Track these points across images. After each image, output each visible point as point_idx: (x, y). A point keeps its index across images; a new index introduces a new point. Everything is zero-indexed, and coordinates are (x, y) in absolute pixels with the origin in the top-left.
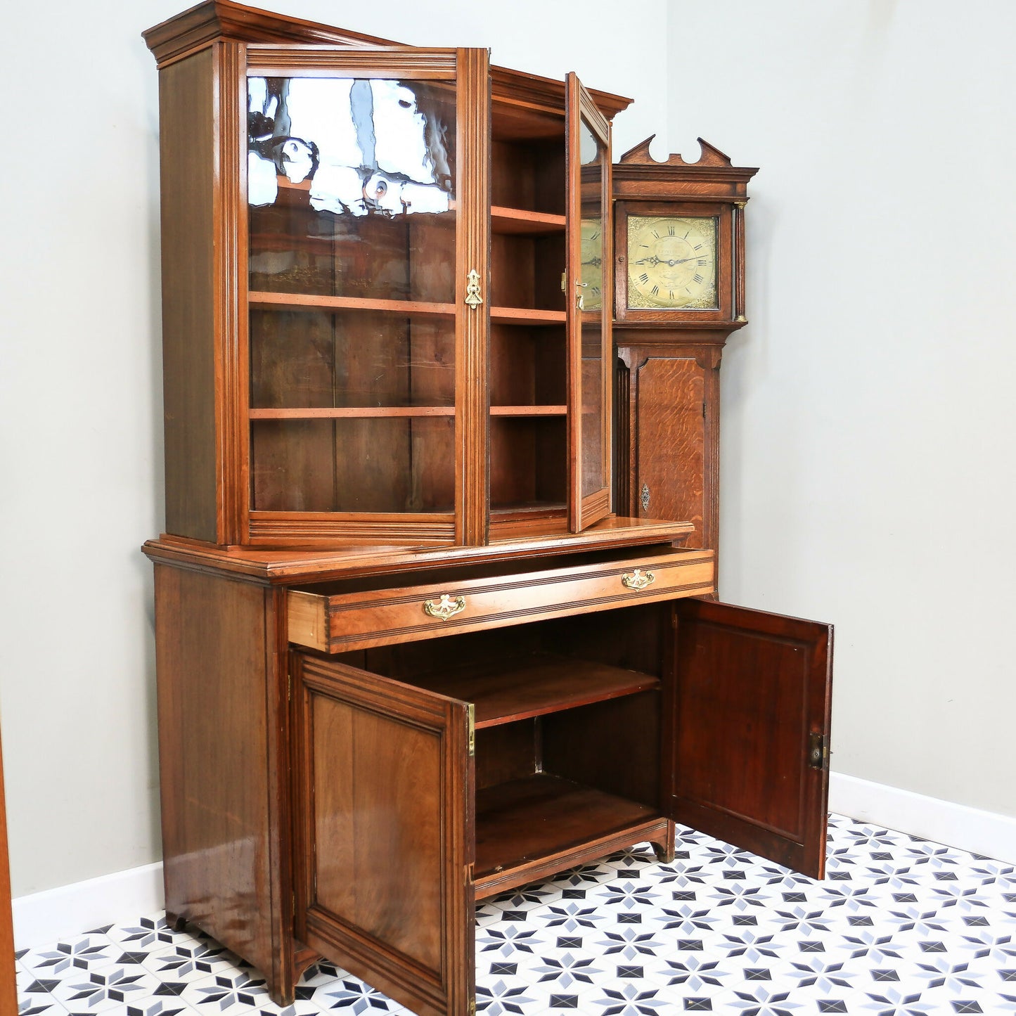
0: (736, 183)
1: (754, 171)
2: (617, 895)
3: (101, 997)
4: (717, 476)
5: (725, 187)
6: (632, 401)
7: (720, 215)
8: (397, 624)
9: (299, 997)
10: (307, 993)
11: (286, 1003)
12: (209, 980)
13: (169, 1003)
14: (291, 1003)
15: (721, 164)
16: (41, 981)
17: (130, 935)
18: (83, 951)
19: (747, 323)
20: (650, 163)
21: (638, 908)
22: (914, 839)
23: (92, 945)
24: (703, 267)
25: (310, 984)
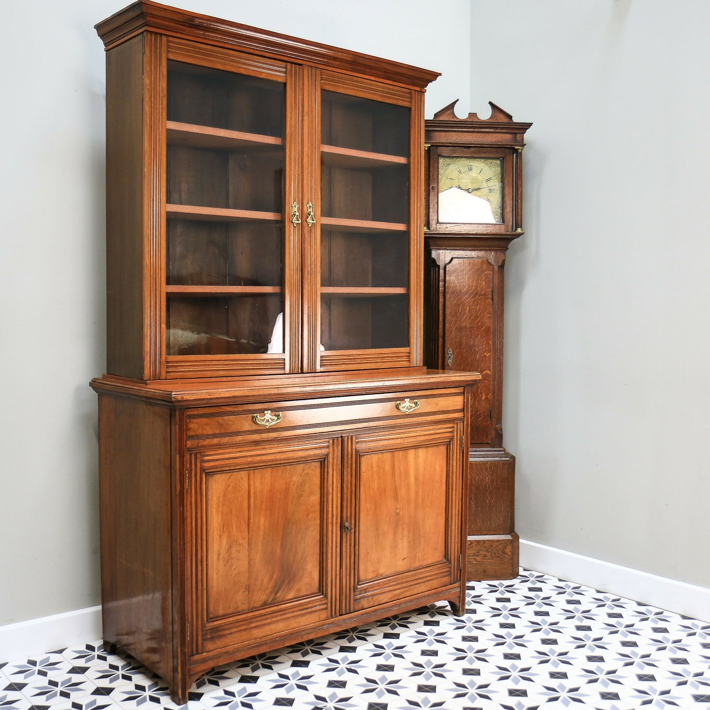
0: (516, 134)
1: (529, 125)
2: (422, 637)
3: (55, 695)
4: (502, 343)
5: (508, 137)
6: (441, 289)
7: (505, 157)
8: (234, 429)
9: (191, 699)
10: (197, 697)
11: (182, 702)
12: (130, 686)
13: (101, 700)
14: (185, 702)
15: (505, 120)
16: (14, 683)
17: (78, 655)
18: (45, 664)
19: (523, 233)
20: (455, 119)
21: (436, 646)
22: (640, 604)
23: (51, 661)
24: (493, 194)
25: (200, 691)
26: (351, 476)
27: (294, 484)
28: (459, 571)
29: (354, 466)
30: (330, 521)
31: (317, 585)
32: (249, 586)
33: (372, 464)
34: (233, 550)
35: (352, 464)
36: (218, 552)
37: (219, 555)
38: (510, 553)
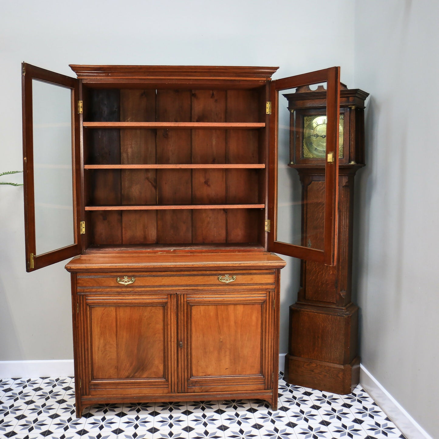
0: (349, 97)
5: (344, 99)
7: (344, 113)
8: (105, 284)
15: (342, 88)
20: (309, 91)
26: (184, 316)
27: (145, 317)
28: (272, 383)
29: (185, 311)
30: (169, 339)
31: (162, 373)
32: (117, 367)
33: (200, 311)
34: (107, 347)
35: (184, 310)
36: (98, 346)
37: (99, 348)
38: (341, 377)
